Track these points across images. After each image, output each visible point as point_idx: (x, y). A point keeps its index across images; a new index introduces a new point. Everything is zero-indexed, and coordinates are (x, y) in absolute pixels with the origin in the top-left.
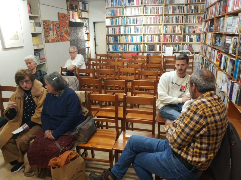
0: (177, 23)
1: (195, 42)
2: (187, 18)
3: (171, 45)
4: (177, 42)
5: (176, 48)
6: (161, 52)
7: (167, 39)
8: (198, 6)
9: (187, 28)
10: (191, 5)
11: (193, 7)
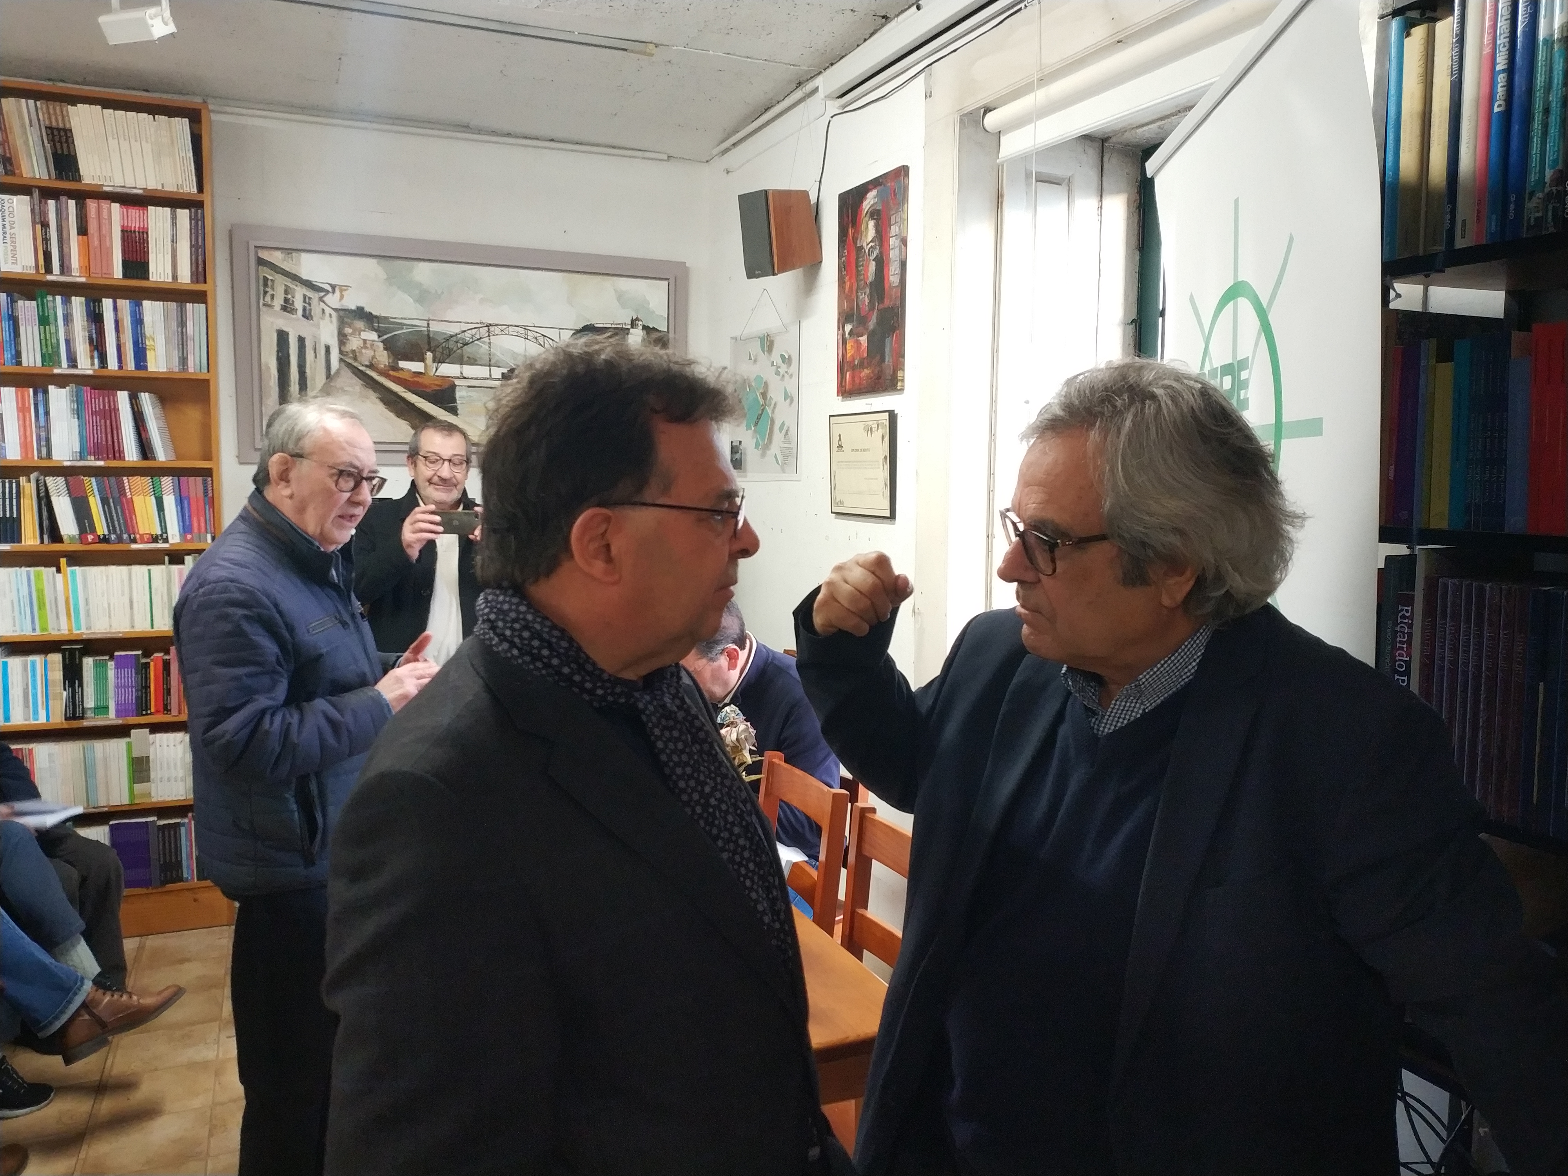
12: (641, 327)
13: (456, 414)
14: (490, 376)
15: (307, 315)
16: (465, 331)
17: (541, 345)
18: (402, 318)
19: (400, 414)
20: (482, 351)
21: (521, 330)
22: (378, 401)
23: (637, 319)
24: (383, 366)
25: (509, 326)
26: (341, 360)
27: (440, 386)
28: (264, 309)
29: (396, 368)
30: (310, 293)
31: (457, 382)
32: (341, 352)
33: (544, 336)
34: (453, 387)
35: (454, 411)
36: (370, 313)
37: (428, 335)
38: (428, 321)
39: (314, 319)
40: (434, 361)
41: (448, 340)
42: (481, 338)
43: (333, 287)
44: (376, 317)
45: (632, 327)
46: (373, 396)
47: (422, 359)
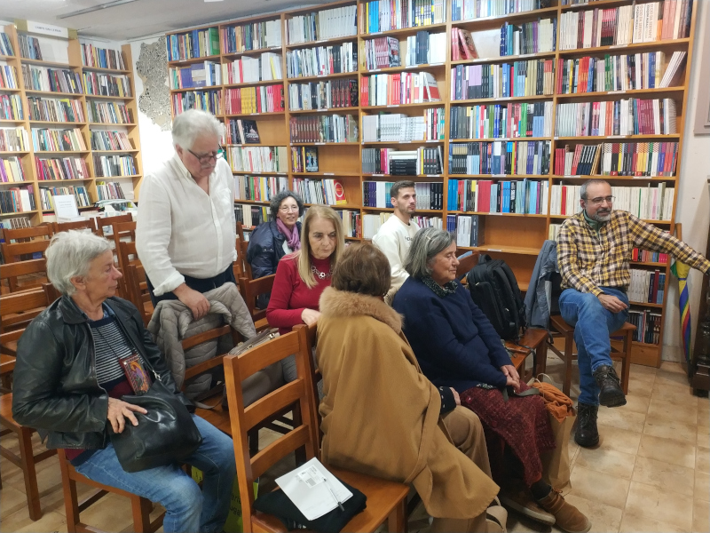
0: (69, 120)
1: (127, 176)
2: (93, 108)
3: (66, 189)
4: (81, 177)
5: (81, 195)
6: (41, 214)
7: (52, 171)
8: (114, 79)
9: (99, 136)
10: (98, 75)
11: (104, 81)
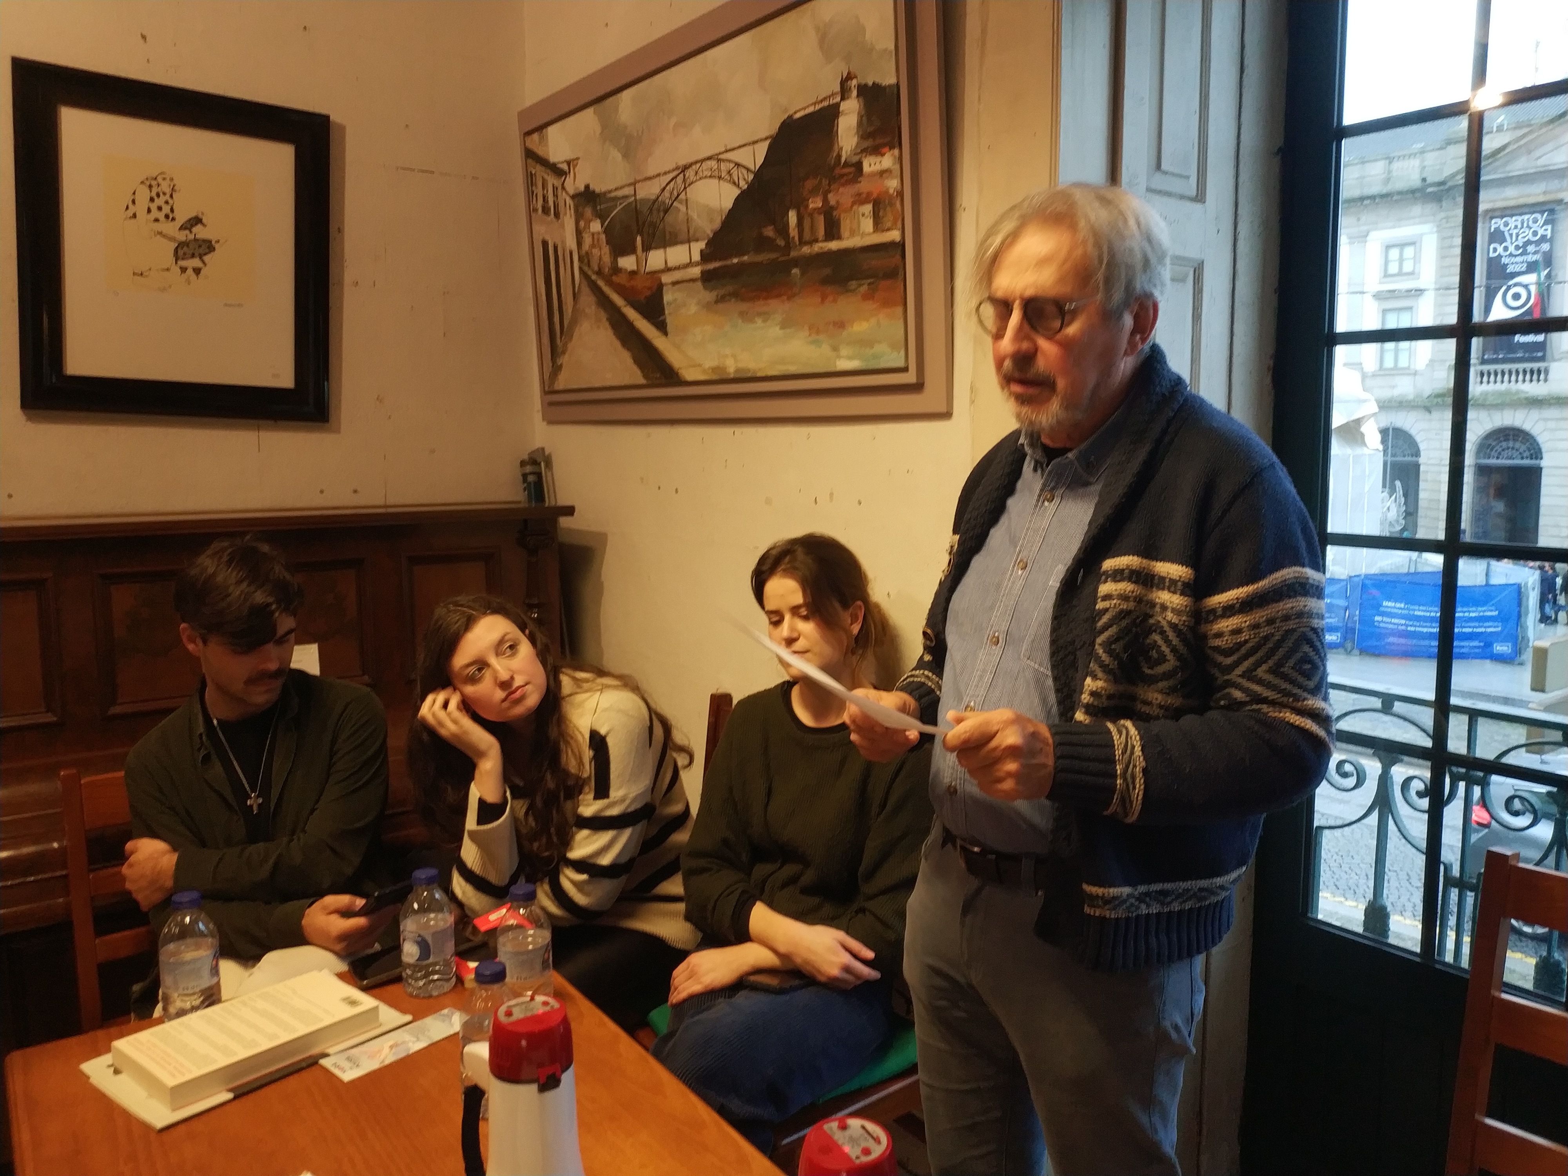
12: (855, 93)
13: (666, 333)
14: (691, 259)
15: (557, 215)
16: (664, 189)
17: (734, 183)
18: (616, 189)
19: (625, 343)
20: (681, 217)
21: (713, 164)
22: (607, 324)
23: (849, 77)
24: (607, 270)
25: (702, 161)
26: (580, 269)
27: (649, 288)
28: (533, 215)
29: (616, 270)
30: (558, 183)
31: (666, 279)
32: (580, 259)
33: (738, 165)
34: (661, 286)
35: (662, 327)
36: (594, 192)
37: (636, 206)
38: (634, 184)
39: (561, 216)
40: (643, 251)
41: (651, 210)
42: (678, 195)
43: (569, 163)
44: (598, 195)
45: (843, 99)
46: (603, 316)
47: (633, 251)
